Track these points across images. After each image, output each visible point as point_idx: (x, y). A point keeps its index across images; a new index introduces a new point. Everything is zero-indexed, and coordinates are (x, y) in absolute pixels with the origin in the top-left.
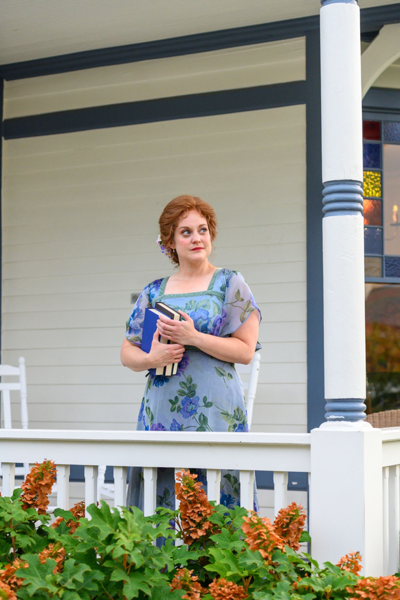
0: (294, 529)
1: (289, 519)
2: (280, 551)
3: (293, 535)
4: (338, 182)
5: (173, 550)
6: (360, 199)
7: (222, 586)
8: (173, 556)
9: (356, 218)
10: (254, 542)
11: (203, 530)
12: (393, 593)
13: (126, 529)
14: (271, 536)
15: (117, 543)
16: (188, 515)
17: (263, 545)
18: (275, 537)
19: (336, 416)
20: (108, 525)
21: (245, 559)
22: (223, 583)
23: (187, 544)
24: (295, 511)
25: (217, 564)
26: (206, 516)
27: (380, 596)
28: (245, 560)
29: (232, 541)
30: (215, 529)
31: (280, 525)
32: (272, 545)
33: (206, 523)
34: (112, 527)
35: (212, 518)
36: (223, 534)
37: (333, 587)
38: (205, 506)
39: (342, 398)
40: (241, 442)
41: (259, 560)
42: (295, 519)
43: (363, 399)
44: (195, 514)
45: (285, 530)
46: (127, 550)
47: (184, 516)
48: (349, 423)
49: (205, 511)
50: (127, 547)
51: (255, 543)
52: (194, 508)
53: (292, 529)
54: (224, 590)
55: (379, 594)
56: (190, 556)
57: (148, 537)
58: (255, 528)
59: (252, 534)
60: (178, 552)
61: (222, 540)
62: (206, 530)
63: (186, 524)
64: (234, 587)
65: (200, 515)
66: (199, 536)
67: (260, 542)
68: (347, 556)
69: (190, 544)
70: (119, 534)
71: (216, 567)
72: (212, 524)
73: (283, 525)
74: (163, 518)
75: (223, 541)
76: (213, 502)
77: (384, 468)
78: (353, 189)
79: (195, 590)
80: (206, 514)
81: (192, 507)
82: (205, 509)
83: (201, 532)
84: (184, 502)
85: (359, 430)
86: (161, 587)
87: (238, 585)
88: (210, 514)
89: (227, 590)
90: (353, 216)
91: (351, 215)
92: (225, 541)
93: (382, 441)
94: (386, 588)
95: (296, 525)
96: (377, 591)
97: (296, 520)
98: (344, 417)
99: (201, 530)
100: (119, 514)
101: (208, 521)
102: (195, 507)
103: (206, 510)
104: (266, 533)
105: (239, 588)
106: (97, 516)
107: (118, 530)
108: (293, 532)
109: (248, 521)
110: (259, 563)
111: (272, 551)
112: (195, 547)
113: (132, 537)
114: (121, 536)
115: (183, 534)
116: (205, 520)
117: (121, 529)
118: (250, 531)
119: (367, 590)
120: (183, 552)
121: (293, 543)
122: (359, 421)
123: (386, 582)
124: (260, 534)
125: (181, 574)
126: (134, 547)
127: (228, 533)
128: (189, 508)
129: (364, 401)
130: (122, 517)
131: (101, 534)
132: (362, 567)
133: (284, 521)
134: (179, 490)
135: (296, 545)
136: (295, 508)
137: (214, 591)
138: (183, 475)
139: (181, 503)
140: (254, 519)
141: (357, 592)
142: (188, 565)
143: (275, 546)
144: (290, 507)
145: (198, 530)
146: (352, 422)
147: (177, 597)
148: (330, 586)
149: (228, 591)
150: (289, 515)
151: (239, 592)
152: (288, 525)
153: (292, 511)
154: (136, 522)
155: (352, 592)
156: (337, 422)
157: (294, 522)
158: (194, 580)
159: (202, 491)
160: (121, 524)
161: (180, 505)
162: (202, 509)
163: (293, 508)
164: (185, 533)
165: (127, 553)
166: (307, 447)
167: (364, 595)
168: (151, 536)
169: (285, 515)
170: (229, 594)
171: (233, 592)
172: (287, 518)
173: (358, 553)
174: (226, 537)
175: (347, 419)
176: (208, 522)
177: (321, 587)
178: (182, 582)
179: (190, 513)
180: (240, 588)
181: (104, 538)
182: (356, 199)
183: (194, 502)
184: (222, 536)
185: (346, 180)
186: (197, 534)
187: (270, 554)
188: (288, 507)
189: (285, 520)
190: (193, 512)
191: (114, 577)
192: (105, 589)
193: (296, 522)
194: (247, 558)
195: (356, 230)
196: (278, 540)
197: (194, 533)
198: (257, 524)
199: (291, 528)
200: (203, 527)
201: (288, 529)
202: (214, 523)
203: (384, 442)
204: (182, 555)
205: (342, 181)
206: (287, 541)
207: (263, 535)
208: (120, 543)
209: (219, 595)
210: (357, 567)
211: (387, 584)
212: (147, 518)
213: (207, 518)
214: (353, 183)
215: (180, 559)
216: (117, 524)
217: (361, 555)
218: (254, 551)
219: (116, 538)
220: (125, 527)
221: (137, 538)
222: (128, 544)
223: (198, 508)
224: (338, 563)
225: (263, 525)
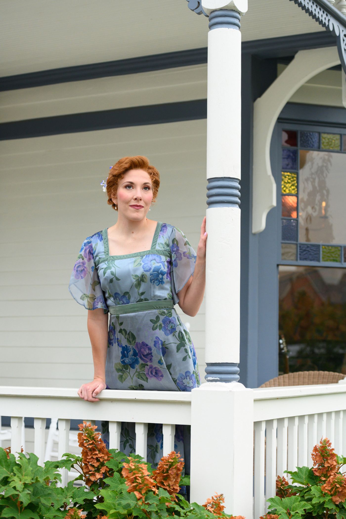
0: (172, 474)
1: (169, 466)
2: (152, 493)
3: (172, 479)
4: (219, 179)
5: (73, 491)
6: (237, 194)
8: (73, 496)
9: (232, 210)
10: (131, 484)
11: (101, 474)
13: (20, 472)
14: (145, 480)
15: (10, 485)
16: (88, 460)
17: (138, 487)
18: (149, 481)
19: (212, 377)
20: (5, 469)
21: (120, 499)
23: (87, 485)
24: (174, 458)
25: (106, 503)
26: (103, 461)
28: (121, 501)
29: (121, 483)
30: (110, 473)
31: (161, 471)
32: (145, 487)
33: (103, 467)
34: (8, 471)
35: (109, 463)
36: (114, 477)
38: (103, 454)
39: (217, 362)
40: (135, 399)
41: (134, 500)
42: (174, 466)
43: (236, 364)
44: (94, 459)
45: (165, 475)
46: (18, 491)
47: (85, 461)
48: (223, 384)
49: (103, 458)
50: (18, 488)
51: (132, 486)
52: (94, 455)
53: (172, 475)
56: (87, 496)
57: (37, 481)
58: (133, 473)
59: (129, 478)
60: (77, 492)
61: (114, 483)
62: (103, 473)
63: (87, 468)
65: (98, 460)
66: (97, 479)
67: (136, 485)
68: (213, 498)
69: (90, 485)
70: (13, 476)
71: (105, 505)
72: (108, 468)
73: (163, 470)
74: (67, 463)
75: (115, 484)
76: (114, 450)
77: (257, 424)
78: (231, 185)
80: (103, 459)
81: (91, 454)
82: (103, 455)
83: (99, 475)
84: (85, 450)
85: (231, 390)
88: (108, 460)
90: (230, 208)
91: (228, 207)
92: (116, 484)
93: (254, 399)
95: (175, 471)
97: (174, 467)
98: (219, 379)
99: (99, 474)
100: (15, 460)
101: (105, 466)
102: (94, 453)
103: (104, 457)
104: (140, 477)
107: (12, 474)
108: (172, 477)
109: (127, 466)
110: (132, 503)
111: (146, 493)
112: (94, 488)
113: (23, 480)
114: (15, 478)
115: (85, 477)
116: (102, 464)
117: (15, 472)
118: (129, 476)
120: (81, 492)
121: (173, 486)
122: (232, 382)
125: (71, 512)
126: (24, 488)
127: (119, 477)
128: (89, 455)
129: (238, 365)
130: (17, 462)
132: (225, 507)
134: (81, 439)
135: (175, 488)
136: (174, 456)
138: (85, 426)
139: (83, 450)
140: (132, 465)
142: (85, 503)
143: (150, 489)
144: (169, 455)
145: (96, 473)
146: (226, 383)
150: (169, 462)
152: (167, 470)
153: (171, 459)
154: (31, 467)
156: (214, 383)
157: (172, 468)
159: (100, 440)
160: (16, 468)
161: (82, 452)
162: (100, 455)
163: (172, 456)
164: (87, 475)
165: (17, 493)
166: (189, 403)
168: (39, 479)
169: (166, 462)
172: (167, 465)
173: (222, 495)
174: (117, 480)
175: (221, 380)
176: (105, 467)
179: (90, 459)
182: (233, 193)
183: (94, 450)
184: (113, 479)
185: (225, 178)
186: (95, 477)
187: (143, 496)
188: (168, 455)
189: (164, 466)
190: (92, 458)
191: (5, 514)
193: (174, 468)
194: (122, 499)
195: (233, 220)
196: (152, 483)
197: (93, 476)
198: (134, 469)
199: (170, 473)
200: (101, 471)
201: (168, 474)
202: (110, 468)
203: (255, 401)
204: (80, 495)
205: (222, 178)
206: (167, 484)
207: (138, 479)
208: (12, 484)
210: (220, 507)
212: (55, 463)
213: (104, 464)
214: (231, 180)
215: (78, 499)
216: (13, 468)
217: (224, 497)
218: (130, 493)
219: (10, 480)
220: (19, 471)
221: (28, 480)
222: (19, 485)
223: (97, 454)
224: (204, 504)
225: (140, 471)
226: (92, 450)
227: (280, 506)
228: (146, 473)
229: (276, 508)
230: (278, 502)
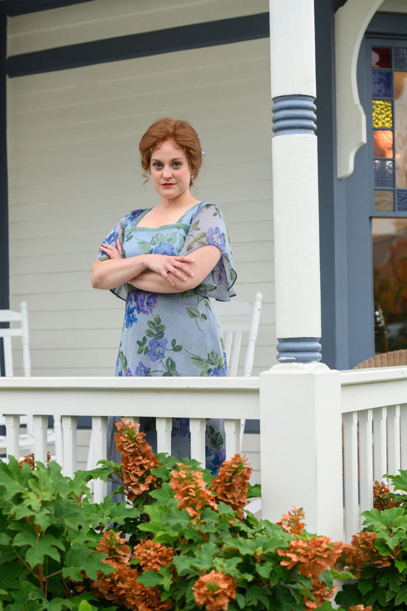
0: (237, 483)
1: (232, 472)
2: (210, 509)
3: (237, 490)
4: (288, 98)
6: (311, 116)
7: (148, 548)
8: (111, 514)
9: (306, 137)
10: (183, 498)
11: (146, 485)
12: (325, 556)
13: (38, 486)
14: (201, 492)
15: (24, 503)
16: (129, 468)
17: (191, 502)
18: (205, 493)
19: (286, 357)
20: (17, 483)
21: (169, 518)
22: (149, 545)
23: (130, 500)
24: (239, 463)
25: (152, 523)
26: (149, 468)
27: (313, 559)
28: (169, 520)
29: (171, 497)
30: (156, 484)
31: (222, 479)
32: (200, 502)
33: (149, 476)
34: (22, 486)
35: (156, 471)
36: (163, 490)
37: (264, 549)
38: (148, 459)
39: (292, 337)
40: (188, 387)
41: (186, 519)
42: (239, 472)
43: (317, 338)
44: (137, 467)
45: (228, 484)
46: (34, 511)
47: (126, 470)
48: (301, 365)
50: (34, 508)
51: (183, 500)
52: (136, 461)
53: (236, 484)
54: (150, 553)
55: (310, 557)
56: (129, 514)
57: (59, 497)
58: (184, 484)
59: (180, 491)
60: (117, 509)
61: (162, 496)
62: (149, 484)
63: (128, 478)
64: (162, 549)
65: (142, 467)
66: (141, 491)
67: (188, 499)
68: (289, 513)
69: (134, 499)
70: (28, 492)
71: (151, 526)
72: (156, 478)
73: (225, 479)
74: (103, 472)
75: (164, 497)
76: (163, 455)
77: (347, 416)
78: (304, 104)
79: (122, 554)
80: (148, 467)
81: (133, 461)
82: (148, 461)
83: (144, 486)
84: (125, 455)
85: (310, 373)
86: (80, 551)
87: (167, 547)
88: (155, 467)
89: (152, 553)
90: (303, 135)
91: (301, 133)
92: (165, 497)
93: (341, 384)
94: (318, 551)
95: (240, 479)
96: (309, 554)
97: (239, 474)
98: (294, 359)
99: (143, 485)
101: (151, 474)
102: (136, 459)
103: (149, 463)
104: (194, 489)
105: (167, 550)
106: (5, 473)
107: (27, 489)
108: (236, 487)
109: (176, 475)
110: (184, 523)
111: (202, 509)
112: (138, 503)
113: (41, 497)
114: (31, 495)
115: (127, 489)
116: (148, 473)
117: (31, 487)
118: (179, 488)
119: (299, 553)
120: (121, 509)
121: (238, 498)
122: (312, 362)
123: (318, 544)
124: (188, 490)
125: (107, 536)
126: (41, 508)
127: (169, 488)
128: (130, 461)
129: (319, 340)
131: (6, 493)
132: (306, 525)
133: (226, 475)
134: (120, 441)
135: (242, 501)
136: (238, 460)
137: (139, 555)
139: (122, 456)
140: (183, 473)
141: (288, 555)
142: (125, 524)
143: (207, 504)
145: (140, 485)
146: (304, 363)
147: (96, 561)
148: (260, 548)
149: (154, 554)
150: (232, 468)
151: (167, 555)
152: (231, 479)
153: (235, 464)
154: (52, 479)
155: (284, 555)
156: (288, 364)
158: (121, 543)
159: (144, 442)
160: (32, 482)
161: (122, 458)
162: (144, 462)
163: (236, 460)
164: (129, 487)
165: (32, 513)
166: (256, 392)
167: (295, 558)
168: (61, 495)
169: (228, 468)
170: (155, 557)
171: (159, 555)
172: (230, 472)
173: (301, 509)
174: (167, 492)
175: (298, 360)
176: (152, 476)
177: (250, 549)
178: (108, 545)
179: (131, 466)
180: (170, 550)
181: (10, 498)
182: (307, 116)
183: (137, 455)
184: (162, 492)
185: (295, 95)
186: (139, 489)
187: (198, 513)
188: (232, 459)
189: (227, 473)
190: (134, 465)
191: (18, 541)
192: (17, 554)
193: (238, 476)
194: (171, 517)
195: (307, 150)
196: (210, 497)
197: (136, 488)
198: (186, 479)
199: (234, 482)
200: (146, 481)
201: (231, 483)
202: (158, 477)
203: (343, 386)
204: (121, 513)
205: (291, 95)
206: (231, 497)
207: (191, 492)
208: (27, 503)
209: (145, 558)
210: (299, 525)
211: (319, 546)
212: (88, 472)
213: (150, 472)
214: (303, 98)
215: (118, 517)
216: (27, 481)
217: (304, 512)
218: (180, 510)
219: (24, 497)
220: (36, 484)
221: (48, 496)
222: (36, 503)
223: (140, 460)
224: (279, 521)
225: (193, 481)
226: (134, 455)
227: (378, 521)
228: (201, 484)
229: (372, 523)
230: (375, 515)
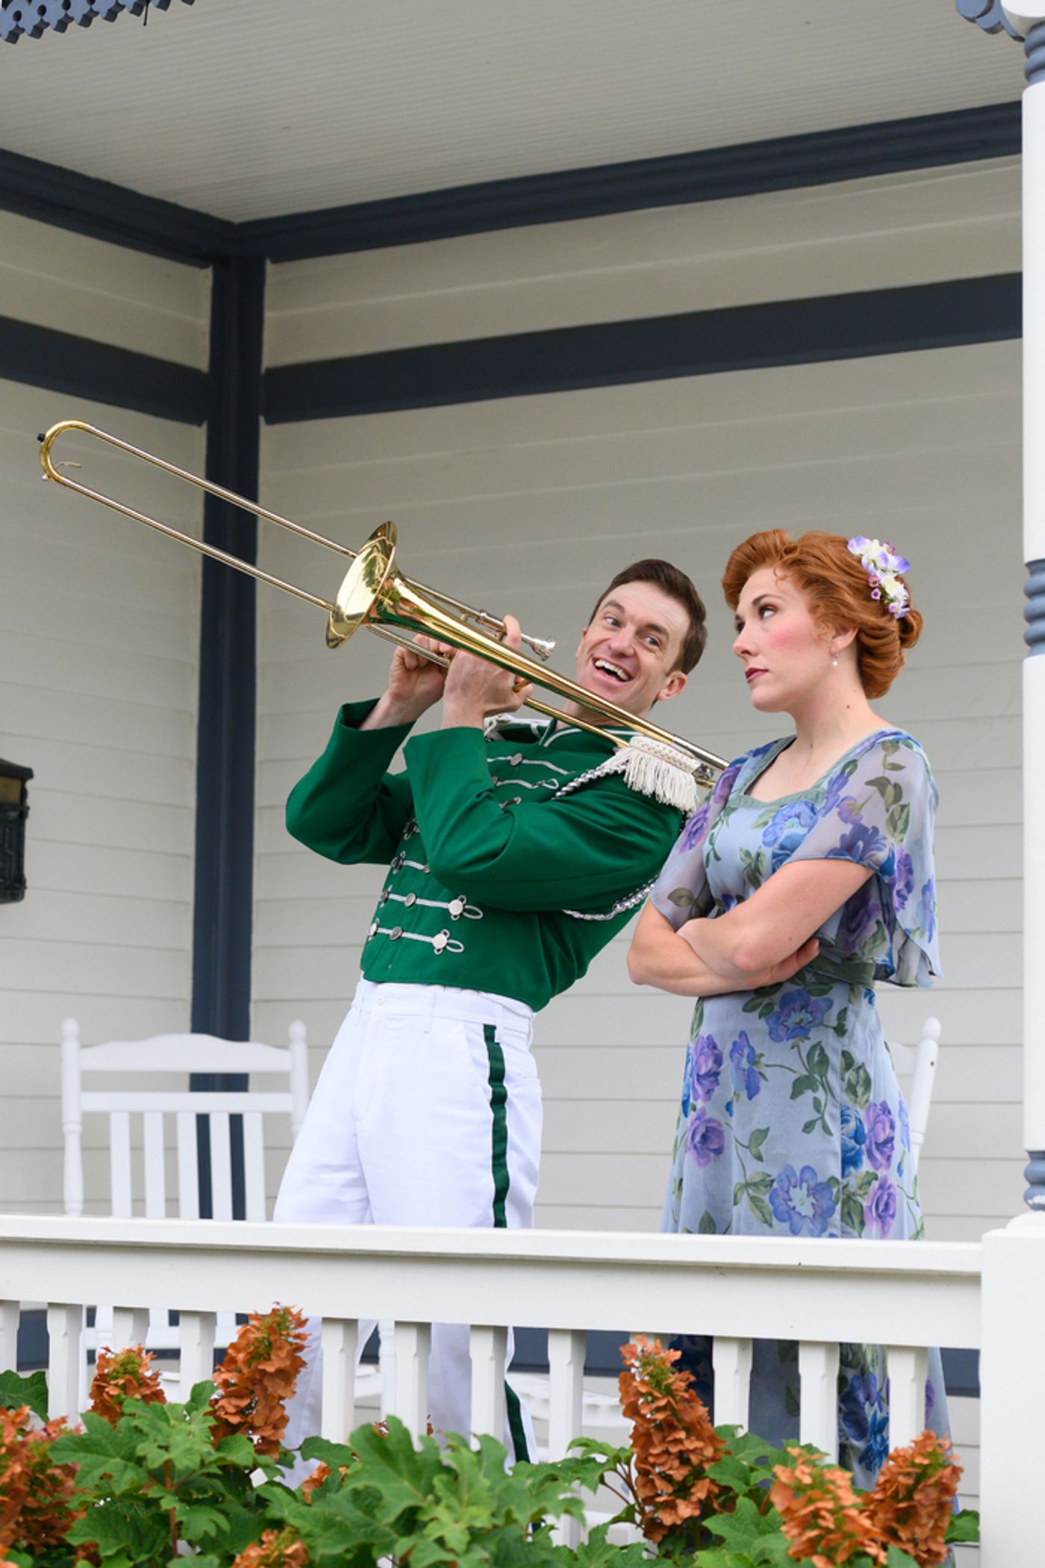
0: (926, 1503)
1: (914, 1476)
2: (870, 1561)
3: (924, 1521)
5: (607, 1556)
10: (800, 1535)
11: (693, 1503)
13: (455, 1493)
14: (847, 1519)
15: (426, 1531)
16: (651, 1460)
17: (823, 1543)
18: (856, 1522)
20: (406, 1484)
23: (650, 1539)
24: (931, 1453)
26: (701, 1462)
29: (763, 1533)
30: (723, 1500)
31: (889, 1493)
32: (846, 1543)
33: (701, 1482)
34: (418, 1490)
35: (718, 1470)
36: (739, 1515)
38: (700, 1438)
40: (800, 1264)
42: (930, 1477)
44: (672, 1457)
45: (902, 1505)
46: (451, 1550)
47: (643, 1463)
49: (699, 1452)
50: (451, 1543)
51: (804, 1538)
52: (670, 1442)
53: (923, 1506)
57: (509, 1519)
58: (806, 1499)
59: (796, 1515)
60: (621, 1560)
61: (737, 1530)
62: (700, 1501)
63: (649, 1485)
65: (683, 1458)
67: (816, 1536)
69: (659, 1538)
70: (433, 1507)
72: (718, 1486)
73: (896, 1492)
74: (586, 1469)
75: (741, 1534)
76: (730, 1430)
80: (700, 1457)
81: (663, 1441)
82: (699, 1444)
83: (687, 1506)
84: (642, 1425)
88: (713, 1459)
92: (744, 1533)
95: (933, 1493)
97: (932, 1480)
99: (686, 1503)
100: (440, 1455)
101: (707, 1477)
102: (670, 1438)
103: (701, 1449)
104: (831, 1512)
106: (377, 1457)
107: (430, 1497)
108: (923, 1512)
109: (788, 1477)
111: (849, 1562)
112: (672, 1548)
113: (466, 1517)
114: (440, 1512)
115: (642, 1512)
116: (698, 1473)
117: (440, 1494)
118: (794, 1506)
120: (632, 1562)
121: (926, 1541)
124: (816, 1514)
126: (469, 1543)
127: (753, 1512)
128: (656, 1442)
130: (445, 1463)
131: (384, 1507)
133: (899, 1482)
134: (631, 1392)
135: (934, 1547)
136: (930, 1445)
138: (643, 1351)
139: (635, 1428)
140: (803, 1473)
143: (860, 1549)
144: (915, 1443)
145: (679, 1501)
150: (914, 1465)
152: (910, 1491)
153: (922, 1455)
154: (486, 1476)
157: (925, 1486)
159: (691, 1395)
160: (442, 1481)
161: (633, 1434)
162: (691, 1444)
163: (925, 1447)
164: (648, 1509)
165: (448, 1557)
166: (973, 1280)
168: (516, 1515)
169: (904, 1465)
172: (908, 1474)
174: (748, 1521)
176: (707, 1481)
179: (658, 1455)
181: (391, 1518)
183: (672, 1428)
184: (738, 1520)
186: (676, 1513)
188: (913, 1445)
189: (901, 1479)
190: (667, 1452)
193: (930, 1486)
196: (867, 1531)
197: (668, 1511)
198: (811, 1487)
199: (919, 1501)
200: (693, 1494)
201: (911, 1503)
202: (723, 1483)
206: (910, 1536)
207: (824, 1518)
208: (433, 1531)
213: (703, 1470)
216: (431, 1479)
218: (798, 1560)
219: (424, 1518)
220: (453, 1488)
221: (483, 1521)
222: (455, 1534)
223: (679, 1441)
225: (828, 1491)
226: (666, 1427)
228: (847, 1499)
